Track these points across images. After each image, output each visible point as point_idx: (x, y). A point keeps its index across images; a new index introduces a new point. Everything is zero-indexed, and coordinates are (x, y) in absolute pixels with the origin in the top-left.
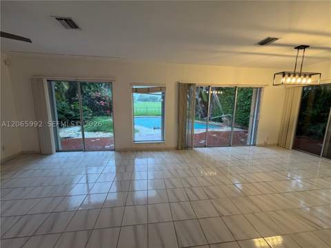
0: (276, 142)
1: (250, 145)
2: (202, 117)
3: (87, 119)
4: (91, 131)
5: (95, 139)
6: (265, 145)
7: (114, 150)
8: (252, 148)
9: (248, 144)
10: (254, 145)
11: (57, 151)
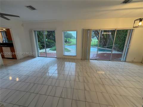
0: (141, 61)
1: (123, 61)
2: (103, 46)
3: (53, 45)
4: (53, 50)
5: (52, 53)
6: (132, 62)
7: (56, 58)
8: (123, 63)
9: (122, 60)
10: (125, 61)
11: (38, 56)
